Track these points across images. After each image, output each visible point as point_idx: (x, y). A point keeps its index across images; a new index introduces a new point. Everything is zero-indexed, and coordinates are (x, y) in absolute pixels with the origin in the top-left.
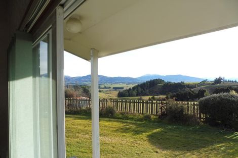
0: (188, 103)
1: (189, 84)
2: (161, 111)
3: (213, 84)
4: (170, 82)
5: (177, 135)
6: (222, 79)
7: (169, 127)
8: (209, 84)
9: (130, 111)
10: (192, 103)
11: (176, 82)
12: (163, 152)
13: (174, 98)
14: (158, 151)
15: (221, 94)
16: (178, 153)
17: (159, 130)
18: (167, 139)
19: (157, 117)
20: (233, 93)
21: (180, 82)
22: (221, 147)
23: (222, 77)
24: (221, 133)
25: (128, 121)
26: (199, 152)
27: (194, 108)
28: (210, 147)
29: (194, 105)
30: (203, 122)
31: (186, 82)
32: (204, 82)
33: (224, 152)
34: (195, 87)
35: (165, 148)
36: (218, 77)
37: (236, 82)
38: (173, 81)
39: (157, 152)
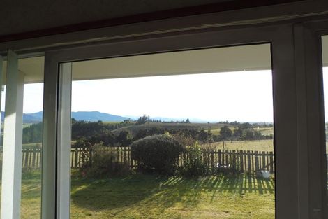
0: (118, 149)
1: (108, 125)
2: (83, 161)
3: (137, 124)
4: (83, 122)
5: (109, 190)
6: (146, 118)
7: (97, 182)
8: (133, 124)
9: (33, 165)
10: (123, 148)
11: (92, 121)
12: (98, 213)
13: (102, 143)
14: (91, 212)
15: (156, 136)
16: (117, 211)
17: (83, 187)
18: (98, 196)
19: (78, 170)
20: (167, 134)
21: (97, 121)
22: (160, 195)
23: (147, 116)
24: (156, 180)
25: (34, 180)
26: (139, 205)
27: (125, 154)
28: (150, 198)
29: (126, 150)
30: (135, 170)
31: (105, 121)
32: (127, 122)
33: (163, 200)
34: (116, 128)
35: (99, 208)
36: (142, 116)
37: (160, 121)
38: (87, 120)
39: (90, 215)
